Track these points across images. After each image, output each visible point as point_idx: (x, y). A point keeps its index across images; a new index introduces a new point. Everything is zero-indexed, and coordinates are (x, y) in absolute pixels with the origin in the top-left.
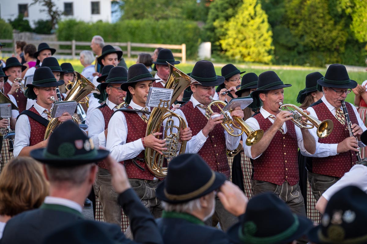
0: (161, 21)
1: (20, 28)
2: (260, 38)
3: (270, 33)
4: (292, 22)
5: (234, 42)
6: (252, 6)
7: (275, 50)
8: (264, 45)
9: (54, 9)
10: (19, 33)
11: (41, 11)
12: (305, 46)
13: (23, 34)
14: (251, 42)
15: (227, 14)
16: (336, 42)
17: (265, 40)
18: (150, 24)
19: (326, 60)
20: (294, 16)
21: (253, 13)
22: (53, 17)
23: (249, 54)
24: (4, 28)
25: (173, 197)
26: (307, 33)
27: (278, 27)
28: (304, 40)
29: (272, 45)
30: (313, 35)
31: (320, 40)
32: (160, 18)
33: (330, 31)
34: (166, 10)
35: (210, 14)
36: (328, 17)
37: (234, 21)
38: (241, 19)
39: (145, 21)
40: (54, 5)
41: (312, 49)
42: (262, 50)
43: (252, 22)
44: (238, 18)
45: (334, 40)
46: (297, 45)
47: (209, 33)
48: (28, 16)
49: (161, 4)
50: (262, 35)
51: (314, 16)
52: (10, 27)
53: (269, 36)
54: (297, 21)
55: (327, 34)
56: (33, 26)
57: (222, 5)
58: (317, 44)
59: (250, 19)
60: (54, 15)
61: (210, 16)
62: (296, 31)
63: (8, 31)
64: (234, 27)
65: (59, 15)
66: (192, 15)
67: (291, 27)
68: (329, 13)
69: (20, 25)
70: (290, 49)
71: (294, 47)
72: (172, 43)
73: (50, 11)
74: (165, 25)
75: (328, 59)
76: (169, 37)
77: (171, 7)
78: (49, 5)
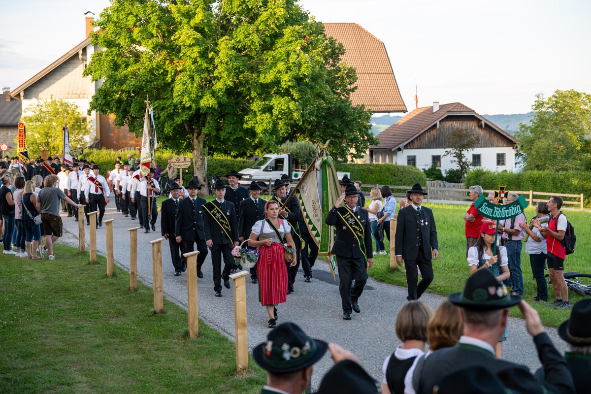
0: (561, 172)
1: (432, 177)
9: (464, 160)
10: (431, 181)
11: (452, 162)
13: (435, 182)
18: (550, 174)
22: (463, 167)
24: (419, 176)
32: (559, 169)
34: (566, 163)
39: (546, 171)
40: (464, 157)
48: (440, 166)
49: (562, 157)
52: (424, 176)
56: (444, 175)
63: (423, 179)
65: (468, 165)
69: (433, 174)
72: (571, 192)
73: (460, 161)
74: (565, 175)
76: (568, 187)
77: (571, 160)
78: (460, 156)
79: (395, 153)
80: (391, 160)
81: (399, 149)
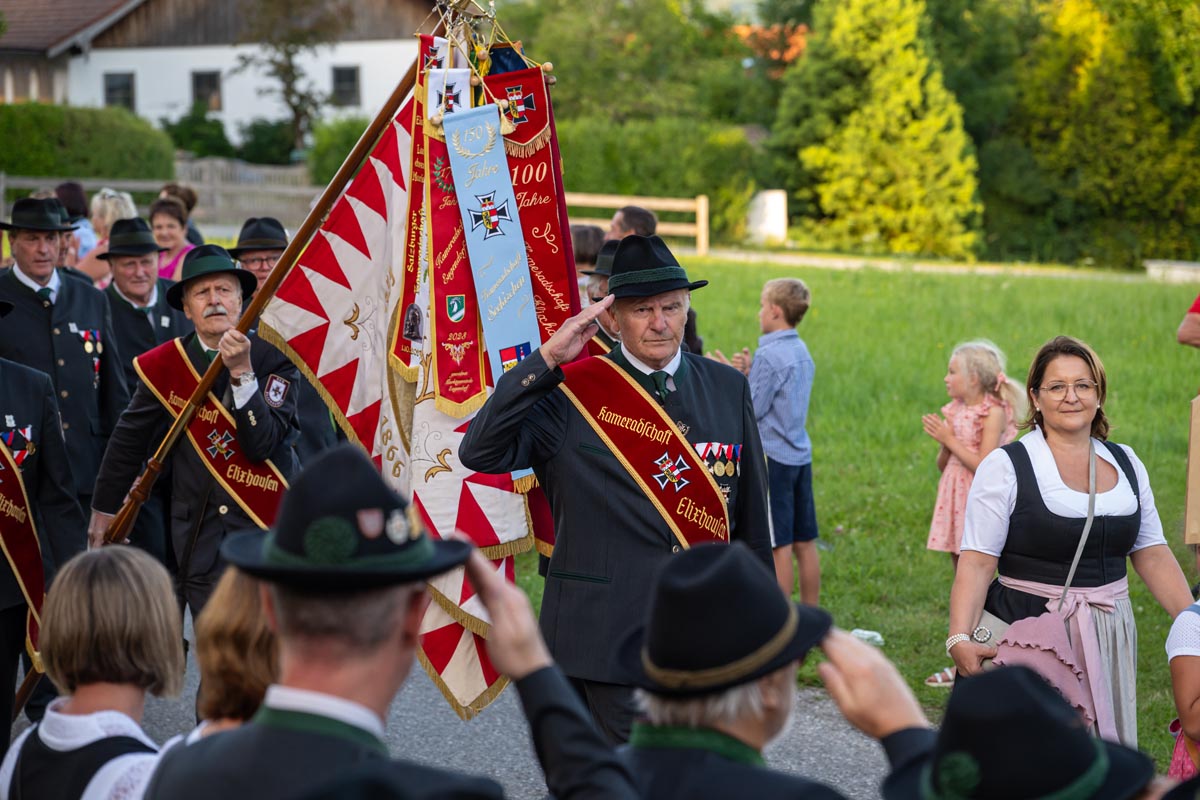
0: (630, 125)
1: (197, 144)
2: (938, 176)
3: (971, 162)
4: (1038, 127)
5: (858, 190)
6: (916, 79)
7: (986, 216)
8: (953, 200)
9: (301, 86)
10: (191, 160)
11: (261, 92)
12: (1078, 203)
13: (205, 164)
14: (911, 189)
15: (837, 102)
16: (1177, 192)
17: (956, 184)
18: (597, 134)
19: (1145, 245)
20: (1044, 110)
21: (916, 100)
22: (299, 112)
23: (904, 229)
24: (149, 144)
25: (675, 678)
26: (1084, 162)
27: (995, 145)
28: (1075, 184)
29: (974, 199)
30: (1105, 170)
31: (1126, 183)
32: (628, 116)
33: (1158, 157)
34: (648, 91)
35: (784, 101)
36: (1149, 113)
37: (858, 125)
38: (881, 119)
39: (583, 123)
40: (303, 75)
41: (1102, 213)
42: (946, 214)
43: (914, 128)
44: (872, 116)
45: (1168, 185)
46: (1055, 198)
47: (780, 162)
48: (219, 108)
49: (634, 73)
50: (946, 169)
51: (1106, 111)
52: (166, 143)
53: (968, 172)
54: (1056, 125)
55: (1147, 164)
56: (235, 138)
57: (821, 74)
58: (1115, 198)
59: (908, 119)
60: (303, 108)
61: (784, 111)
62: (1052, 157)
63: (161, 155)
64: (857, 144)
65: (315, 105)
66: (726, 107)
67: (1036, 143)
68: (1154, 101)
69: (195, 136)
70: (1031, 211)
71: (1047, 205)
72: (665, 192)
73: (289, 91)
74: (644, 136)
75: (1152, 244)
76: (655, 173)
77: (663, 83)
78: (287, 73)
79: (60, 63)
80: (47, 88)
81: (76, 51)
